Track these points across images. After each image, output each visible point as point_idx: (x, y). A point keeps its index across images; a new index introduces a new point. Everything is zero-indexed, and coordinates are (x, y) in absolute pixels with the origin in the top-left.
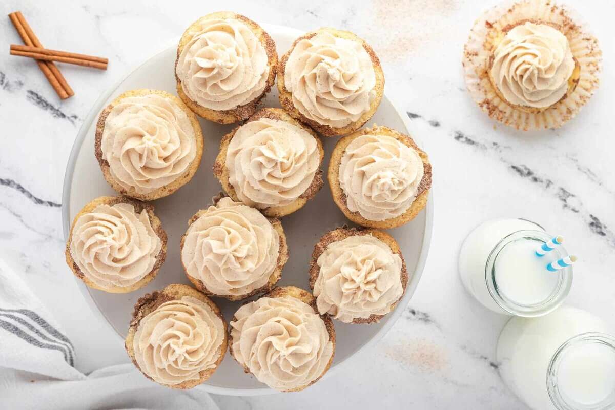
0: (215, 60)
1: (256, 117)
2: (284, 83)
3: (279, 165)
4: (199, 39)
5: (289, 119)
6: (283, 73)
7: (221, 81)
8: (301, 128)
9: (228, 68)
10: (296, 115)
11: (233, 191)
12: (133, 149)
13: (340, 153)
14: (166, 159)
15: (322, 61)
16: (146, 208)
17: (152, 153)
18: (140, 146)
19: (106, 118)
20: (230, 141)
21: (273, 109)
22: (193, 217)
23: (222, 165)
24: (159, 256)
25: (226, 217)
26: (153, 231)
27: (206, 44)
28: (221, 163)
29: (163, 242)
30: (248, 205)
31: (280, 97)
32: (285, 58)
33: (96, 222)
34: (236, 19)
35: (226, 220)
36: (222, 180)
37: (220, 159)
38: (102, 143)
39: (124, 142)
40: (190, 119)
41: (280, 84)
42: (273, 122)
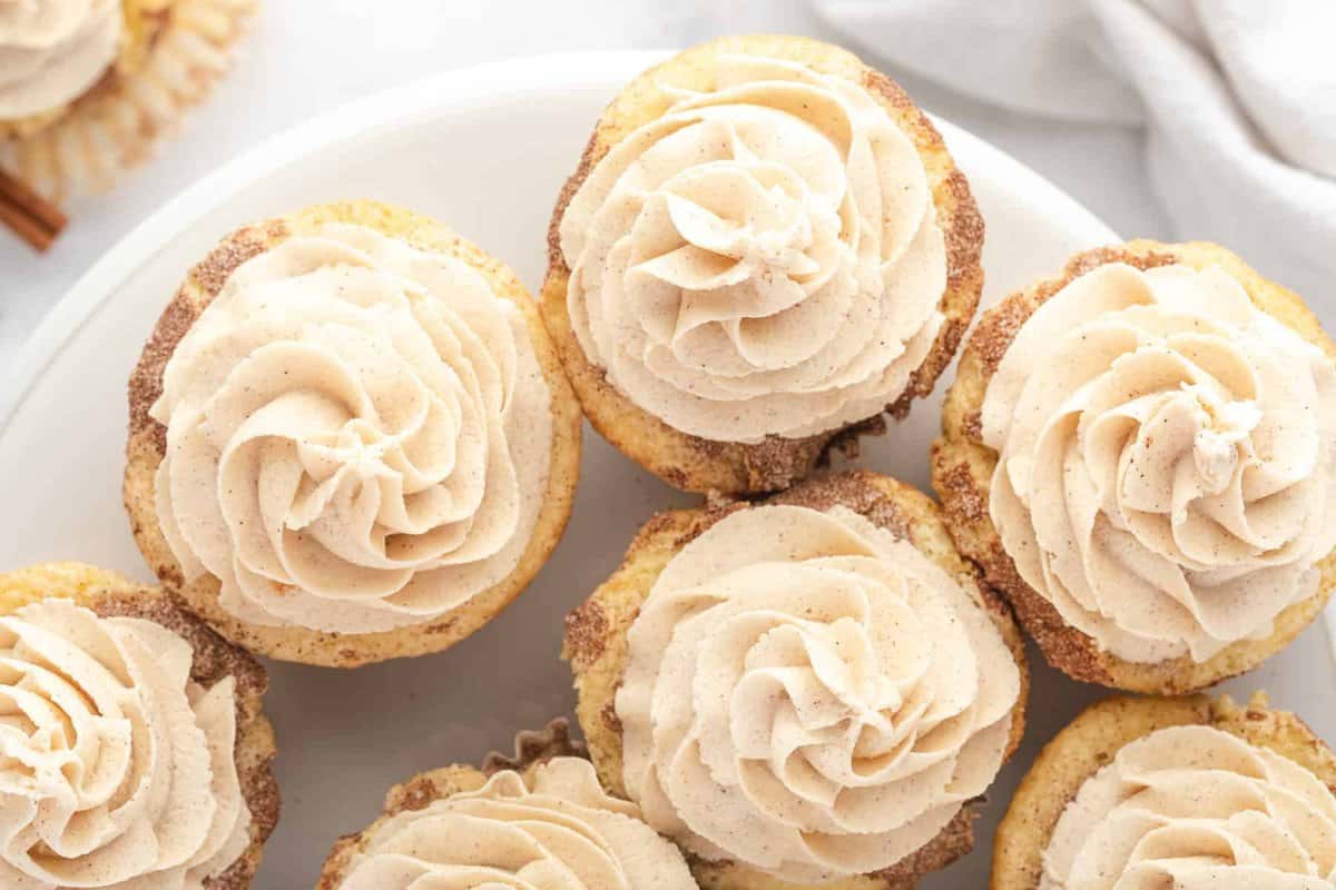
0: (749, 228)
1: (818, 491)
2: (977, 404)
3: (853, 732)
4: (699, 120)
5: (942, 547)
6: (991, 363)
7: (746, 323)
8: (977, 604)
9: (791, 277)
10: (974, 545)
11: (611, 740)
12: (290, 446)
13: (1086, 754)
14: (396, 543)
15: (1183, 384)
16: (236, 675)
17: (356, 496)
18: (324, 451)
19: (239, 262)
20: (679, 544)
21: (895, 484)
22: (417, 779)
23: (611, 628)
24: (221, 878)
25: (555, 845)
26: (234, 774)
27: (724, 151)
28: (610, 615)
29: (255, 829)
30: (654, 825)
31: (936, 450)
32: (1019, 309)
33: (20, 665)
34: (862, 83)
35: (551, 858)
36: (589, 683)
37: (611, 597)
38: (176, 352)
39: (266, 400)
40: (554, 423)
41: (962, 402)
42: (878, 538)
